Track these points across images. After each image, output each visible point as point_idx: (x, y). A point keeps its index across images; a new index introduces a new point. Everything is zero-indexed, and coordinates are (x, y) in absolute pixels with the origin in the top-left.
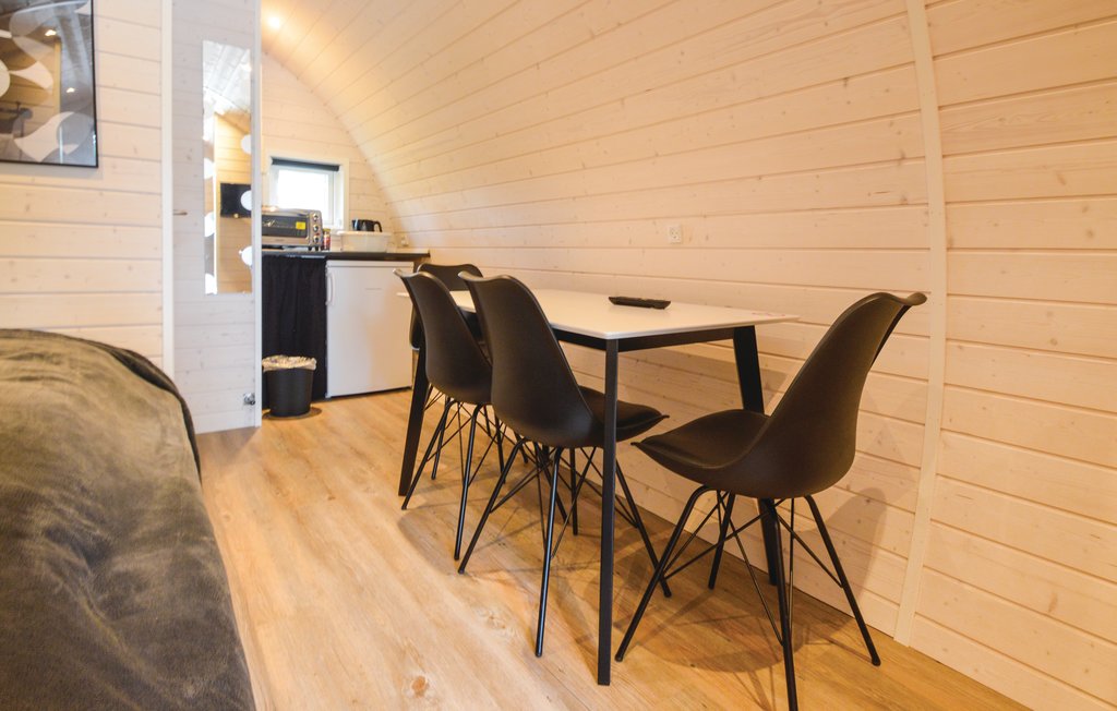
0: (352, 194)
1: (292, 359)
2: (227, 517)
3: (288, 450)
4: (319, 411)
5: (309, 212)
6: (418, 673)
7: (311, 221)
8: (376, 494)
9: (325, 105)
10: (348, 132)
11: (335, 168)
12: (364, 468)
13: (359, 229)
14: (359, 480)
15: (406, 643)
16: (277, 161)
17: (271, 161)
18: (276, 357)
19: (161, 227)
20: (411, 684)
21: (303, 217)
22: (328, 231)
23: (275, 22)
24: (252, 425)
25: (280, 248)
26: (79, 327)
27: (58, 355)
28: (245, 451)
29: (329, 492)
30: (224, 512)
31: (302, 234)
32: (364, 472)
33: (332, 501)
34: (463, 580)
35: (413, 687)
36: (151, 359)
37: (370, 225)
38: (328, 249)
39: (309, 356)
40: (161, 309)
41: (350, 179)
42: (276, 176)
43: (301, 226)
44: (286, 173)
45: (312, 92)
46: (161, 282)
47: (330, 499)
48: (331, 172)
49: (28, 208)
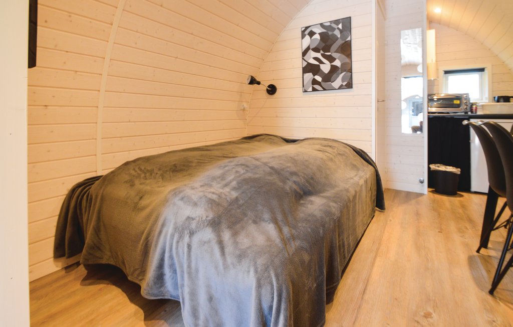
0: (493, 82)
1: (448, 167)
2: (391, 220)
3: (433, 207)
4: (462, 196)
5: (462, 95)
6: (431, 311)
7: (463, 99)
8: (467, 240)
9: (474, 39)
10: (489, 49)
11: (482, 70)
12: (468, 227)
13: (498, 101)
14: (461, 231)
15: (433, 298)
16: (447, 72)
17: (444, 72)
18: (439, 165)
19: (371, 106)
20: (425, 311)
21: (458, 98)
22: (475, 104)
23: (437, 10)
24: (423, 193)
25: (448, 113)
26: (347, 140)
27: (335, 147)
28: (413, 202)
29: (441, 229)
30: (390, 218)
31: (458, 106)
32: (467, 229)
33: (440, 233)
34: (489, 298)
35: (425, 313)
36: (368, 154)
37: (506, 99)
38: (476, 113)
39: (457, 167)
40: (371, 136)
41: (493, 74)
42: (447, 79)
43: (457, 102)
44: (452, 78)
45: (466, 34)
46: (371, 126)
47: (439, 232)
48: (480, 73)
49: (335, 103)
